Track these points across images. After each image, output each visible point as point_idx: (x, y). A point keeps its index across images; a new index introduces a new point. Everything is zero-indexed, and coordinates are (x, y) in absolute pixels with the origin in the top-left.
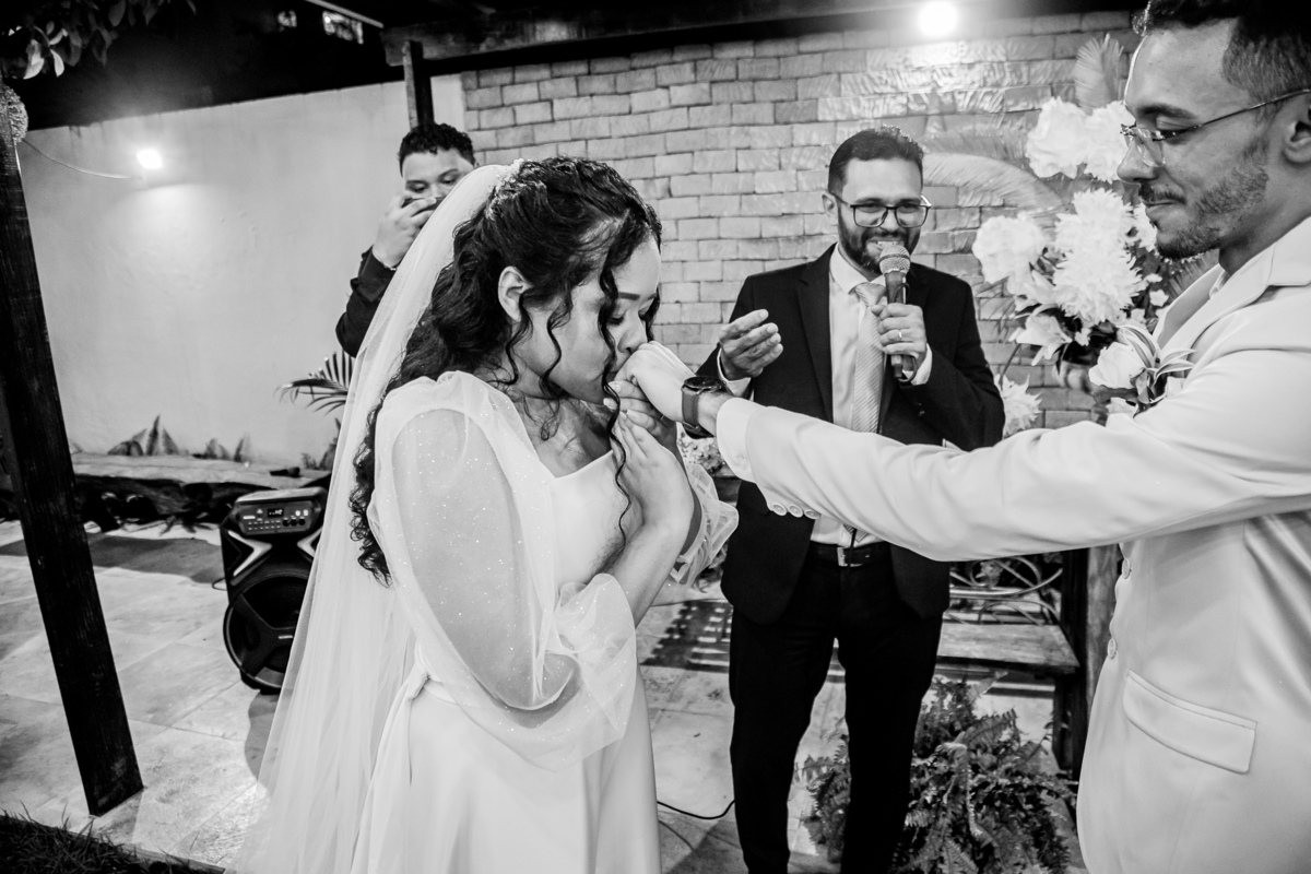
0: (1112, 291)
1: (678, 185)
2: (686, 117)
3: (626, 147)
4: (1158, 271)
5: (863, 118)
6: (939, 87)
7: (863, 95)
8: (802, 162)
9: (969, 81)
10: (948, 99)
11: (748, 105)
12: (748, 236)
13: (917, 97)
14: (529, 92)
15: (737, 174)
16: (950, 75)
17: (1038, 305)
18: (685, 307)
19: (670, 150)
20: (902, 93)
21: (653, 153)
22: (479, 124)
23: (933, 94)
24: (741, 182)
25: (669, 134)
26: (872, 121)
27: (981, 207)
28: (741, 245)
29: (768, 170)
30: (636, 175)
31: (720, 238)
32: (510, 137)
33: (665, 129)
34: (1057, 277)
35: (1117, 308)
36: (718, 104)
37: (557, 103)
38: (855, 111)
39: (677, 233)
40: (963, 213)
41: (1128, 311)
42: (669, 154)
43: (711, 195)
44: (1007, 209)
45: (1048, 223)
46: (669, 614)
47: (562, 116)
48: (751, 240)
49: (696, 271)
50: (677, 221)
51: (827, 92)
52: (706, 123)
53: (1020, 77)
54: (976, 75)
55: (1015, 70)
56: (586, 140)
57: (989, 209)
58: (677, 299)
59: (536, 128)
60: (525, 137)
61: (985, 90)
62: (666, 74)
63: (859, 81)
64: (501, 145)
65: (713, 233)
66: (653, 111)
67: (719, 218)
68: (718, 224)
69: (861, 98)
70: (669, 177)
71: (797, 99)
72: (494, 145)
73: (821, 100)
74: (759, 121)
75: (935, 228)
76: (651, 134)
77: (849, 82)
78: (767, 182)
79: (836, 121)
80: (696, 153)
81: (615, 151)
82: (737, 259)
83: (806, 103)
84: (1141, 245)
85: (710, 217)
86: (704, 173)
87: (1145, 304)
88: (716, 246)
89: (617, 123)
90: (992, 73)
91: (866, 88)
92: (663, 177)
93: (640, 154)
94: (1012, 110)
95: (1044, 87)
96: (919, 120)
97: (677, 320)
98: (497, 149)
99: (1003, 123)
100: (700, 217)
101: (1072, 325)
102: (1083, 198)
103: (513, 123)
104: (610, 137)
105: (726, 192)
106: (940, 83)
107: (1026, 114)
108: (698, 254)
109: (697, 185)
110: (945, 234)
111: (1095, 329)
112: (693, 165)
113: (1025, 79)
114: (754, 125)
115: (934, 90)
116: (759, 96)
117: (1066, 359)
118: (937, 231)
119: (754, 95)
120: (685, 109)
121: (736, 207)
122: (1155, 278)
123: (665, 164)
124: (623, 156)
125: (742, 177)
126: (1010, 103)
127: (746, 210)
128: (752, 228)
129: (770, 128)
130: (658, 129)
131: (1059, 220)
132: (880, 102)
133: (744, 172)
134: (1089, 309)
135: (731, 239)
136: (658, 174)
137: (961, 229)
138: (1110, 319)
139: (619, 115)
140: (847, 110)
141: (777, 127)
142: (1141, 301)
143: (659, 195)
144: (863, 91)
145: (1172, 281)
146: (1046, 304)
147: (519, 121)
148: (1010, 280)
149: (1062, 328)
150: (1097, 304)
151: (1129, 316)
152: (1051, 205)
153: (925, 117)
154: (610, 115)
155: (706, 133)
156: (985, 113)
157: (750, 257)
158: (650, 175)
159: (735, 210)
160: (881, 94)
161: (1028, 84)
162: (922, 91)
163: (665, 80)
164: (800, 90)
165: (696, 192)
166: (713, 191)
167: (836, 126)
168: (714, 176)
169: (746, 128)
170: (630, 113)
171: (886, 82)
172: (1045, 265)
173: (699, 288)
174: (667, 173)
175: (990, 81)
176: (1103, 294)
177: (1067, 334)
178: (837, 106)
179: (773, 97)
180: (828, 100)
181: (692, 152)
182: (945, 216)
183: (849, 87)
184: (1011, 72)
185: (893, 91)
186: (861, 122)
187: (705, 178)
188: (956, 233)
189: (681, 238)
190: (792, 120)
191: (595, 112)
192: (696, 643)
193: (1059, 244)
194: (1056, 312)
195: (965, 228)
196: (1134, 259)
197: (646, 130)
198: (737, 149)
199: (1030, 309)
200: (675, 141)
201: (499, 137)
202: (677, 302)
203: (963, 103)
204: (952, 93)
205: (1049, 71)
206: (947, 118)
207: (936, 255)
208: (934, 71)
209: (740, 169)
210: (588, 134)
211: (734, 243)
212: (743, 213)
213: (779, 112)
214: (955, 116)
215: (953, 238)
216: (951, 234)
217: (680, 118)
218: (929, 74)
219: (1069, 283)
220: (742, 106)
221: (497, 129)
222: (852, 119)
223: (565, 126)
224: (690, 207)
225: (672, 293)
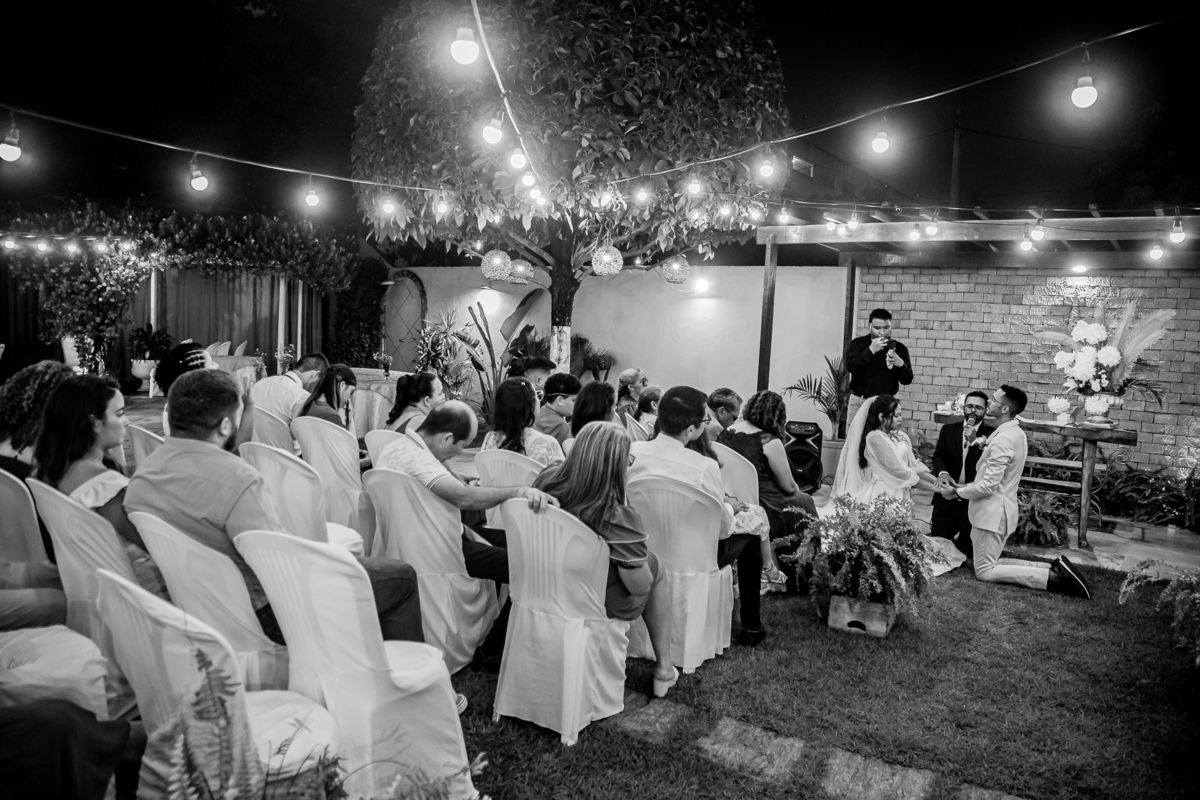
0: (1090, 373)
1: (955, 326)
2: (962, 297)
3: (933, 307)
8: (1013, 321)
9: (1092, 294)
10: (1082, 301)
11: (992, 295)
12: (985, 350)
13: (1068, 298)
14: (892, 279)
15: (983, 324)
16: (1084, 291)
18: (952, 378)
19: (953, 310)
20: (1061, 296)
21: (946, 310)
22: (866, 290)
23: (1076, 298)
24: (985, 327)
25: (954, 304)
26: (1047, 307)
28: (982, 354)
29: (998, 323)
30: (937, 320)
31: (972, 350)
32: (880, 297)
33: (952, 301)
35: (1091, 378)
36: (978, 293)
37: (904, 285)
38: (1039, 302)
39: (953, 346)
42: (953, 312)
43: (970, 331)
47: (906, 291)
48: (986, 352)
49: (960, 364)
50: (953, 341)
51: (1028, 293)
52: (971, 301)
53: (1116, 294)
54: (1096, 291)
55: (1114, 290)
56: (915, 302)
59: (893, 295)
60: (887, 298)
61: (1099, 298)
62: (955, 278)
63: (1043, 289)
64: (876, 299)
65: (969, 347)
66: (948, 293)
69: (1043, 297)
70: (952, 322)
71: (1014, 294)
72: (873, 299)
73: (1025, 296)
74: (996, 302)
76: (946, 302)
77: (1038, 289)
78: (996, 328)
79: (1031, 305)
81: (929, 308)
82: (979, 360)
83: (1018, 296)
85: (969, 341)
88: (970, 353)
89: (931, 296)
90: (1103, 291)
92: (949, 321)
93: (939, 310)
94: (1111, 307)
95: (1126, 299)
96: (1068, 308)
97: (948, 384)
98: (873, 301)
99: (1107, 312)
100: (964, 340)
103: (882, 291)
104: (926, 302)
105: (977, 331)
106: (1079, 294)
107: (1118, 309)
108: (961, 356)
109: (963, 326)
111: (1085, 384)
112: (963, 318)
113: (1118, 295)
114: (993, 303)
115: (1076, 296)
116: (997, 291)
117: (1077, 392)
119: (994, 291)
120: (962, 294)
121: (981, 337)
123: (950, 316)
124: (932, 310)
125: (985, 325)
126: (1110, 304)
127: (985, 339)
128: (987, 347)
129: (1000, 305)
130: (949, 301)
132: (1052, 299)
133: (986, 323)
134: (1082, 378)
135: (977, 351)
136: (947, 320)
139: (932, 293)
140: (1037, 301)
141: (1004, 305)
143: (946, 329)
144: (1044, 294)
147: (886, 290)
153: (1071, 307)
154: (928, 293)
155: (971, 305)
156: (1098, 308)
157: (985, 359)
158: (943, 320)
159: (980, 339)
160: (1053, 296)
161: (1119, 297)
162: (1071, 296)
163: (955, 281)
164: (1015, 291)
165: (964, 329)
166: (972, 329)
167: (1030, 307)
168: (973, 323)
169: (989, 305)
170: (937, 292)
171: (1055, 291)
173: (960, 371)
174: (951, 320)
175: (1102, 295)
178: (1032, 299)
179: (1003, 292)
180: (1028, 296)
181: (964, 312)
183: (1038, 292)
184: (1112, 292)
185: (1058, 295)
186: (1042, 306)
187: (968, 324)
189: (954, 348)
190: (1011, 303)
191: (921, 290)
197: (944, 301)
198: (985, 313)
200: (956, 306)
201: (875, 296)
202: (949, 376)
203: (1089, 303)
204: (1084, 298)
205: (1131, 292)
206: (1081, 308)
208: (1076, 289)
209: (985, 321)
210: (917, 300)
211: (978, 353)
213: (1005, 299)
214: (1085, 308)
217: (960, 297)
218: (1074, 290)
220: (988, 295)
221: (875, 293)
222: (1038, 305)
223: (907, 295)
224: (960, 335)
225: (947, 372)
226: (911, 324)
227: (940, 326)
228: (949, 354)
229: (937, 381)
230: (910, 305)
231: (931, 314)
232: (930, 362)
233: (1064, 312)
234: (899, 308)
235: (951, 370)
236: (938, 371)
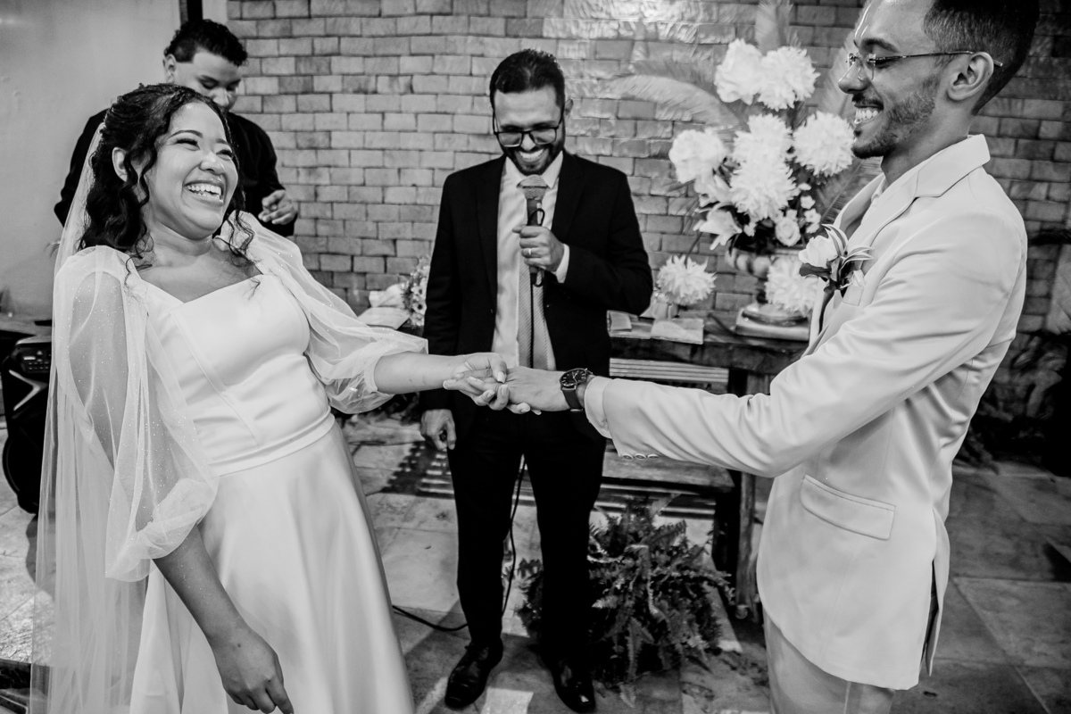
0: (773, 194)
1: (418, 83)
2: (429, 24)
3: (374, 45)
4: (808, 182)
5: (581, 38)
6: (645, 17)
7: (582, 18)
9: (669, 14)
10: (652, 28)
11: (484, 19)
12: (477, 131)
13: (627, 24)
15: (470, 78)
16: (655, 8)
17: (717, 202)
18: (421, 190)
19: (413, 52)
20: (614, 19)
21: (398, 52)
22: (241, 14)
23: (640, 23)
24: (475, 84)
25: (413, 38)
26: (588, 41)
27: (674, 121)
28: (472, 139)
30: (383, 72)
31: (453, 132)
32: (270, 28)
33: (410, 32)
34: (734, 181)
35: (776, 208)
36: (458, 15)
38: (574, 31)
39: (417, 125)
40: (659, 125)
41: (784, 211)
42: (412, 55)
43: (448, 94)
44: (694, 124)
45: (728, 138)
46: (401, 452)
47: (319, 13)
48: (480, 136)
49: (433, 160)
50: (416, 115)
51: (552, 13)
52: (446, 31)
53: (711, 15)
54: (675, 10)
55: (707, 9)
56: (339, 37)
57: (679, 124)
58: (414, 182)
59: (294, 22)
60: (283, 29)
61: (682, 23)
63: (579, 5)
64: (261, 34)
65: (447, 127)
66: (400, 16)
67: (453, 114)
68: (452, 120)
69: (580, 21)
70: (412, 76)
71: (525, 16)
72: (255, 34)
73: (546, 20)
74: (492, 32)
75: (635, 135)
76: (397, 36)
77: (571, 7)
79: (558, 39)
80: (437, 57)
81: (365, 49)
82: (468, 152)
83: (534, 21)
84: (797, 161)
85: (445, 113)
86: (443, 75)
87: (797, 206)
88: (450, 139)
89: (368, 24)
90: (689, 10)
91: (585, 13)
92: (406, 75)
93: (386, 53)
94: (703, 42)
95: (730, 26)
96: (626, 44)
97: (413, 201)
98: (257, 38)
99: (696, 52)
100: (437, 113)
101: (742, 219)
102: (756, 121)
103: (272, 15)
104: (360, 36)
105: (461, 92)
106: (646, 14)
107: (714, 46)
108: (434, 144)
109: (435, 84)
110: (643, 142)
111: (759, 223)
112: (433, 67)
113: (714, 17)
114: (487, 35)
115: (640, 19)
116: (494, 10)
117: (736, 246)
118: (636, 139)
119: (489, 9)
120: (428, 18)
121: (469, 106)
122: (806, 187)
123: (408, 64)
124: (372, 53)
125: (475, 80)
126: (702, 36)
127: (476, 109)
128: (482, 125)
129: (501, 39)
130: (404, 32)
131: (737, 137)
132: (595, 26)
133: (477, 76)
134: (756, 207)
135: (463, 133)
136: (402, 72)
137: (655, 138)
138: (771, 216)
139: (370, 17)
140: (568, 30)
141: (508, 40)
142: (794, 204)
143: (402, 90)
144: (582, 14)
145: (818, 191)
146: (724, 201)
147: (279, 14)
148: (697, 182)
149: (735, 221)
150: (762, 204)
151: (785, 215)
152: (731, 124)
153: (632, 42)
154: (362, 16)
155: (446, 40)
156: (681, 43)
157: (479, 150)
158: (395, 72)
159: (467, 108)
160: (597, 19)
161: (718, 21)
162: (631, 20)
164: (529, 9)
165: (435, 90)
166: (450, 90)
167: (557, 43)
168: (451, 77)
169: (481, 38)
170: (380, 15)
171: (602, 10)
172: (725, 171)
173: (433, 174)
174: (411, 72)
175: (687, 16)
176: (767, 197)
177: (738, 226)
178: (559, 26)
179: (505, 12)
180: (553, 20)
181: (433, 55)
182: (644, 126)
183: (570, 11)
184: (705, 11)
185: (607, 17)
186: (579, 41)
187: (443, 79)
188: (652, 141)
189: (419, 129)
190: (521, 34)
191: (348, 12)
192: (425, 475)
193: (736, 155)
194: (731, 208)
195: (660, 138)
196: (791, 171)
197: (393, 32)
198: (472, 56)
199: (711, 205)
200: (418, 44)
201: (260, 27)
202: (414, 185)
203: (664, 32)
204: (656, 23)
205: (735, 13)
206: (650, 44)
207: (635, 158)
208: (642, 3)
209: (474, 72)
210: (342, 31)
211: (465, 137)
212: (474, 112)
213: (509, 27)
214: (657, 44)
215: (650, 145)
216: (648, 142)
217: (424, 24)
218: (637, 6)
219: (742, 186)
220: (479, 19)
221: (258, 20)
222: (571, 39)
223: (321, 22)
224: (429, 103)
225: (407, 179)
226: (332, 83)
227: (391, 86)
228: (410, 141)
229: (392, 196)
230: (330, 45)
231: (370, 61)
232: (376, 159)
233: (618, 50)
234: (308, 52)
235: (417, 172)
236: (392, 177)
